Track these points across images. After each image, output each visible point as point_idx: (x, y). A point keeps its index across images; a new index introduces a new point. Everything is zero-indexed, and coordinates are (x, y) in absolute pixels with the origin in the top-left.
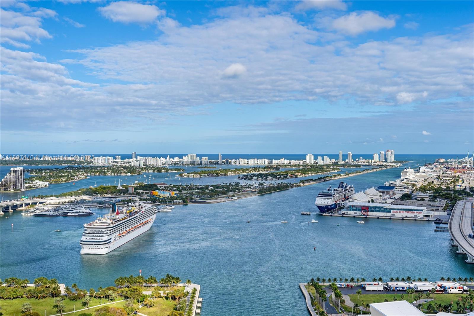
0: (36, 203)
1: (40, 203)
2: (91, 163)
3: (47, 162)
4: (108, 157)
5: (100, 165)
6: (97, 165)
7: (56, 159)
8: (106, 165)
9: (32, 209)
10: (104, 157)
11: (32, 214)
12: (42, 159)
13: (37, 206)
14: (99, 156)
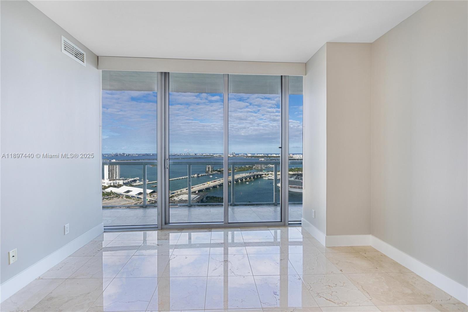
0: (269, 174)
1: (270, 174)
2: (292, 157)
3: (274, 157)
4: (300, 155)
5: (297, 158)
6: (295, 158)
7: (277, 155)
8: (300, 158)
9: (267, 176)
10: (299, 155)
11: (267, 178)
12: (272, 155)
13: (269, 175)
14: (296, 154)
